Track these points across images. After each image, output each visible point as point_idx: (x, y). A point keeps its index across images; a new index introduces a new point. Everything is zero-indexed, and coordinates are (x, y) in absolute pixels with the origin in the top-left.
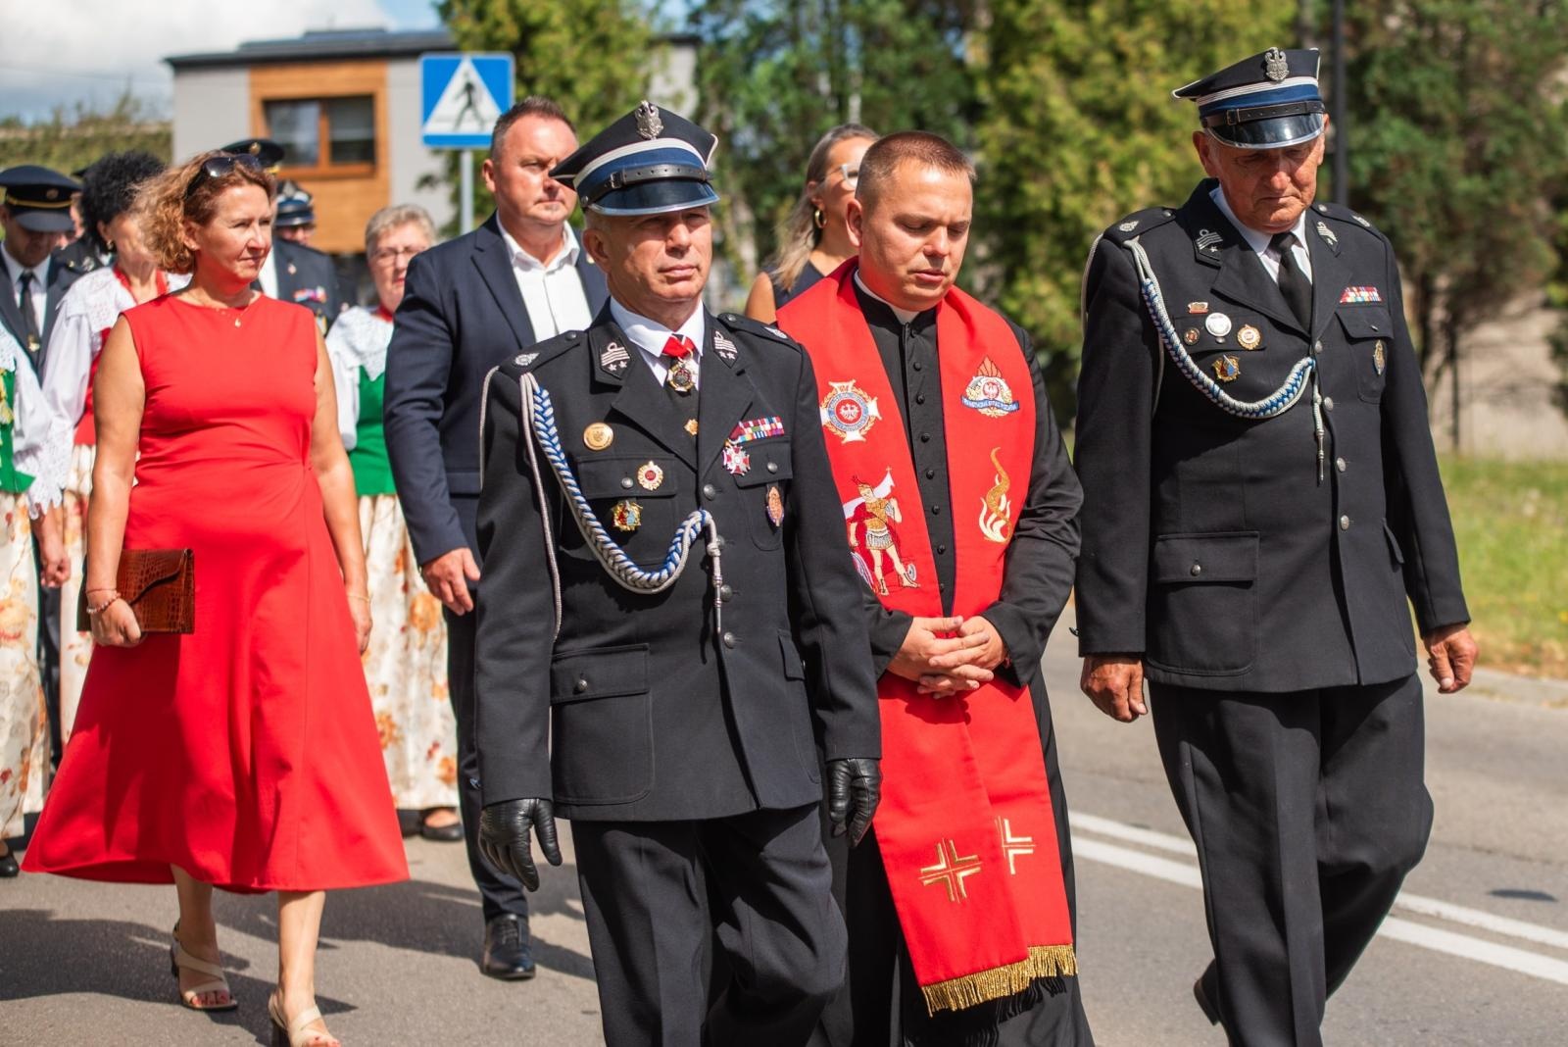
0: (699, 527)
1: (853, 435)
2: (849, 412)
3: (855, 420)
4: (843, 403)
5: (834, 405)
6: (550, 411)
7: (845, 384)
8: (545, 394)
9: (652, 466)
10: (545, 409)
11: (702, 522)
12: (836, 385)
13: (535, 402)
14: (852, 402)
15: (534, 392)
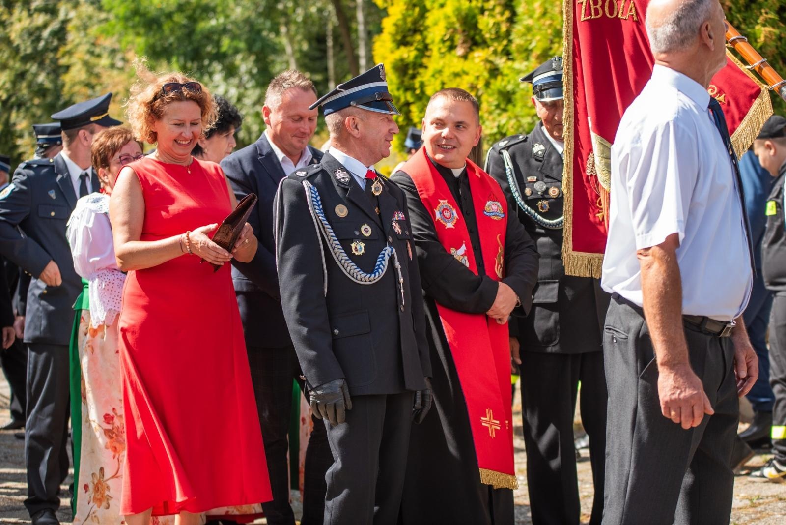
0: (390, 254)
1: (450, 225)
2: (447, 214)
3: (449, 218)
4: (444, 210)
5: (441, 211)
6: (319, 198)
7: (444, 201)
8: (316, 190)
9: (366, 226)
10: (317, 196)
11: (391, 252)
12: (441, 201)
13: (312, 193)
14: (447, 210)
15: (311, 189)
